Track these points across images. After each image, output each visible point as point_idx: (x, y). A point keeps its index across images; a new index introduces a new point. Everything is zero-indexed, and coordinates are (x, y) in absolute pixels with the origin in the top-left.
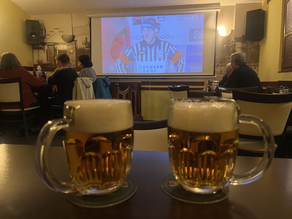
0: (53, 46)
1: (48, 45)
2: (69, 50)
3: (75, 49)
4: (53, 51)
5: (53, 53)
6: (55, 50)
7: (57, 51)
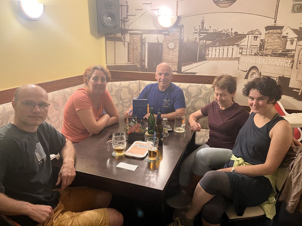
0: (140, 36)
1: (130, 34)
2: (168, 44)
6: (143, 43)
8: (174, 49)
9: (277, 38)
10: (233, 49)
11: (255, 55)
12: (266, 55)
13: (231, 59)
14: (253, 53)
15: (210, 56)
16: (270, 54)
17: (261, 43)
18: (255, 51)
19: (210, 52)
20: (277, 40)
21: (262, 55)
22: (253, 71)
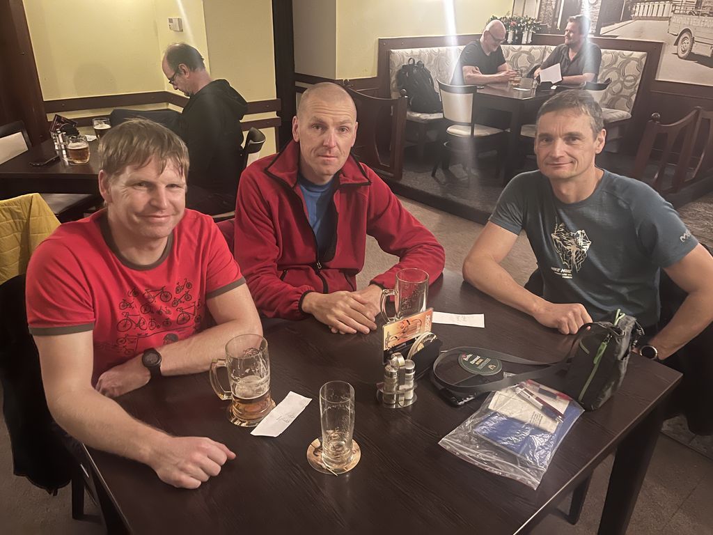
8: (595, 4)
10: (664, 6)
11: (690, 14)
12: (702, 15)
13: (661, 19)
14: (688, 12)
15: (636, 14)
16: (708, 13)
18: (690, 9)
19: (637, 9)
21: (698, 15)
22: (685, 35)
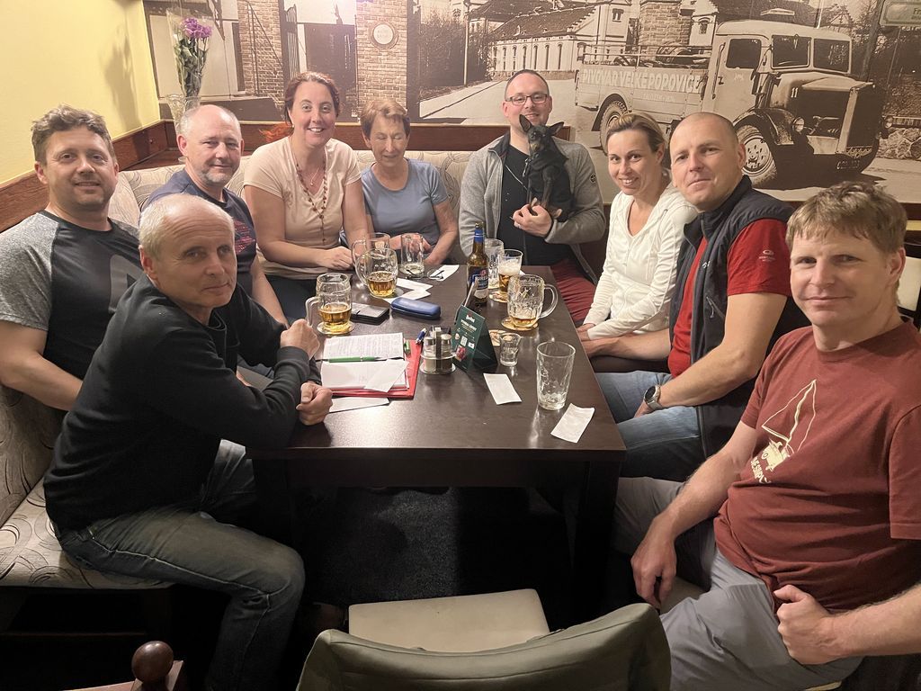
0: (275, 0)
2: (372, 29)
3: (404, 22)
4: (276, 30)
5: (276, 42)
6: (287, 25)
7: (301, 30)
8: (392, 45)
9: (670, 14)
10: (560, 46)
11: (618, 62)
12: (643, 64)
13: (557, 75)
14: (612, 59)
15: (499, 68)
16: (653, 59)
17: (631, 28)
18: (616, 52)
19: (500, 56)
20: (670, 22)
21: (634, 64)
22: (613, 108)
